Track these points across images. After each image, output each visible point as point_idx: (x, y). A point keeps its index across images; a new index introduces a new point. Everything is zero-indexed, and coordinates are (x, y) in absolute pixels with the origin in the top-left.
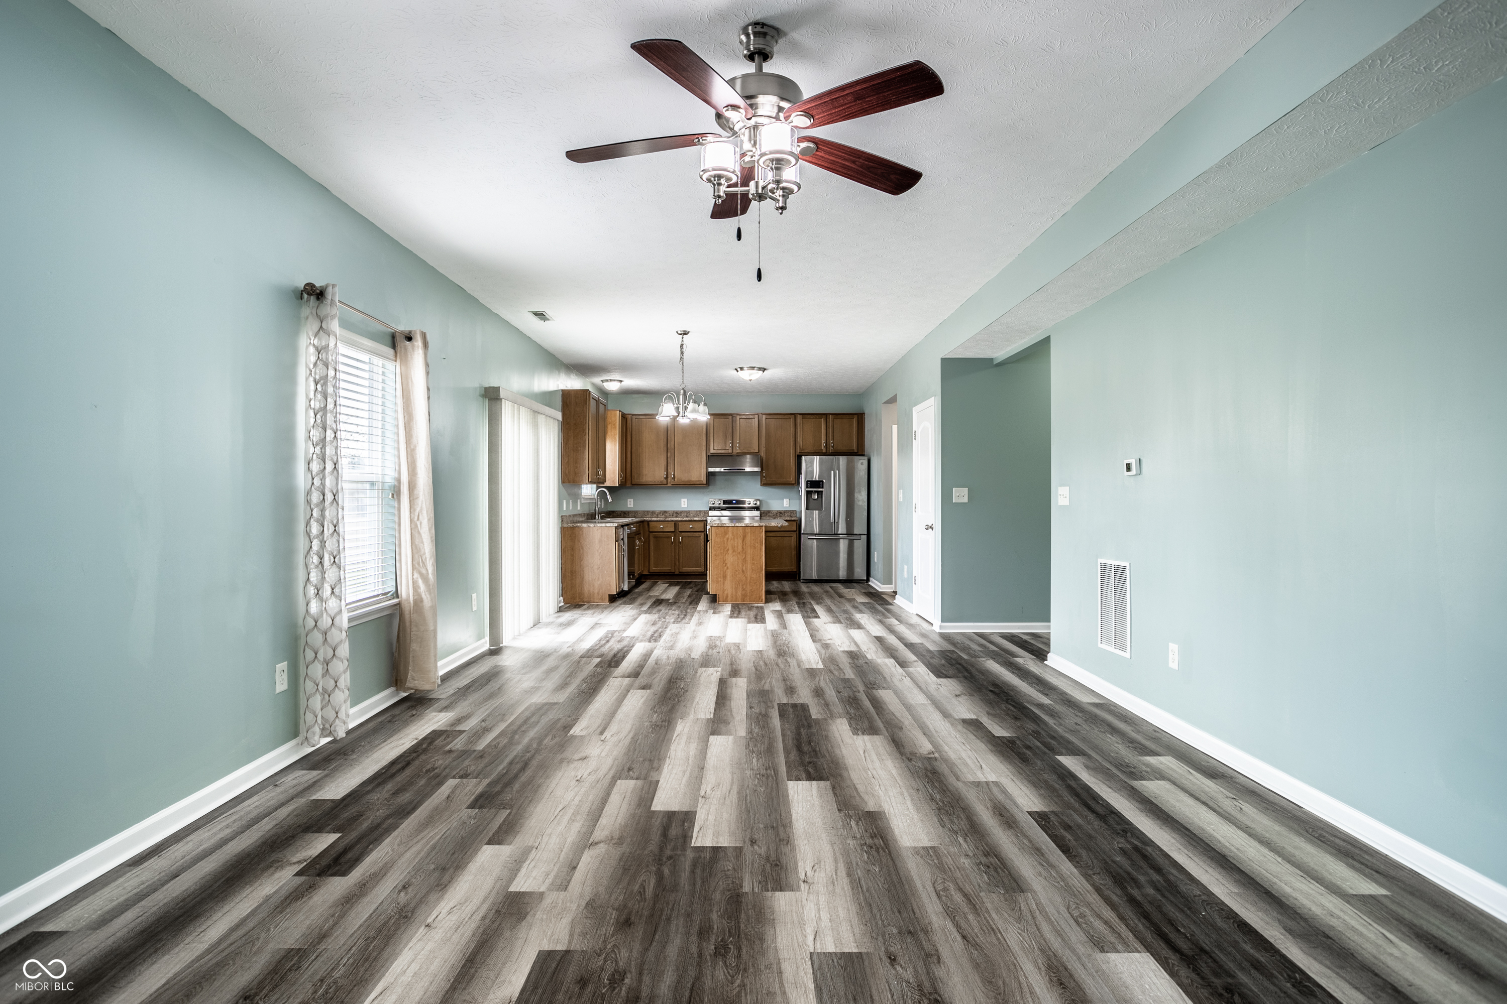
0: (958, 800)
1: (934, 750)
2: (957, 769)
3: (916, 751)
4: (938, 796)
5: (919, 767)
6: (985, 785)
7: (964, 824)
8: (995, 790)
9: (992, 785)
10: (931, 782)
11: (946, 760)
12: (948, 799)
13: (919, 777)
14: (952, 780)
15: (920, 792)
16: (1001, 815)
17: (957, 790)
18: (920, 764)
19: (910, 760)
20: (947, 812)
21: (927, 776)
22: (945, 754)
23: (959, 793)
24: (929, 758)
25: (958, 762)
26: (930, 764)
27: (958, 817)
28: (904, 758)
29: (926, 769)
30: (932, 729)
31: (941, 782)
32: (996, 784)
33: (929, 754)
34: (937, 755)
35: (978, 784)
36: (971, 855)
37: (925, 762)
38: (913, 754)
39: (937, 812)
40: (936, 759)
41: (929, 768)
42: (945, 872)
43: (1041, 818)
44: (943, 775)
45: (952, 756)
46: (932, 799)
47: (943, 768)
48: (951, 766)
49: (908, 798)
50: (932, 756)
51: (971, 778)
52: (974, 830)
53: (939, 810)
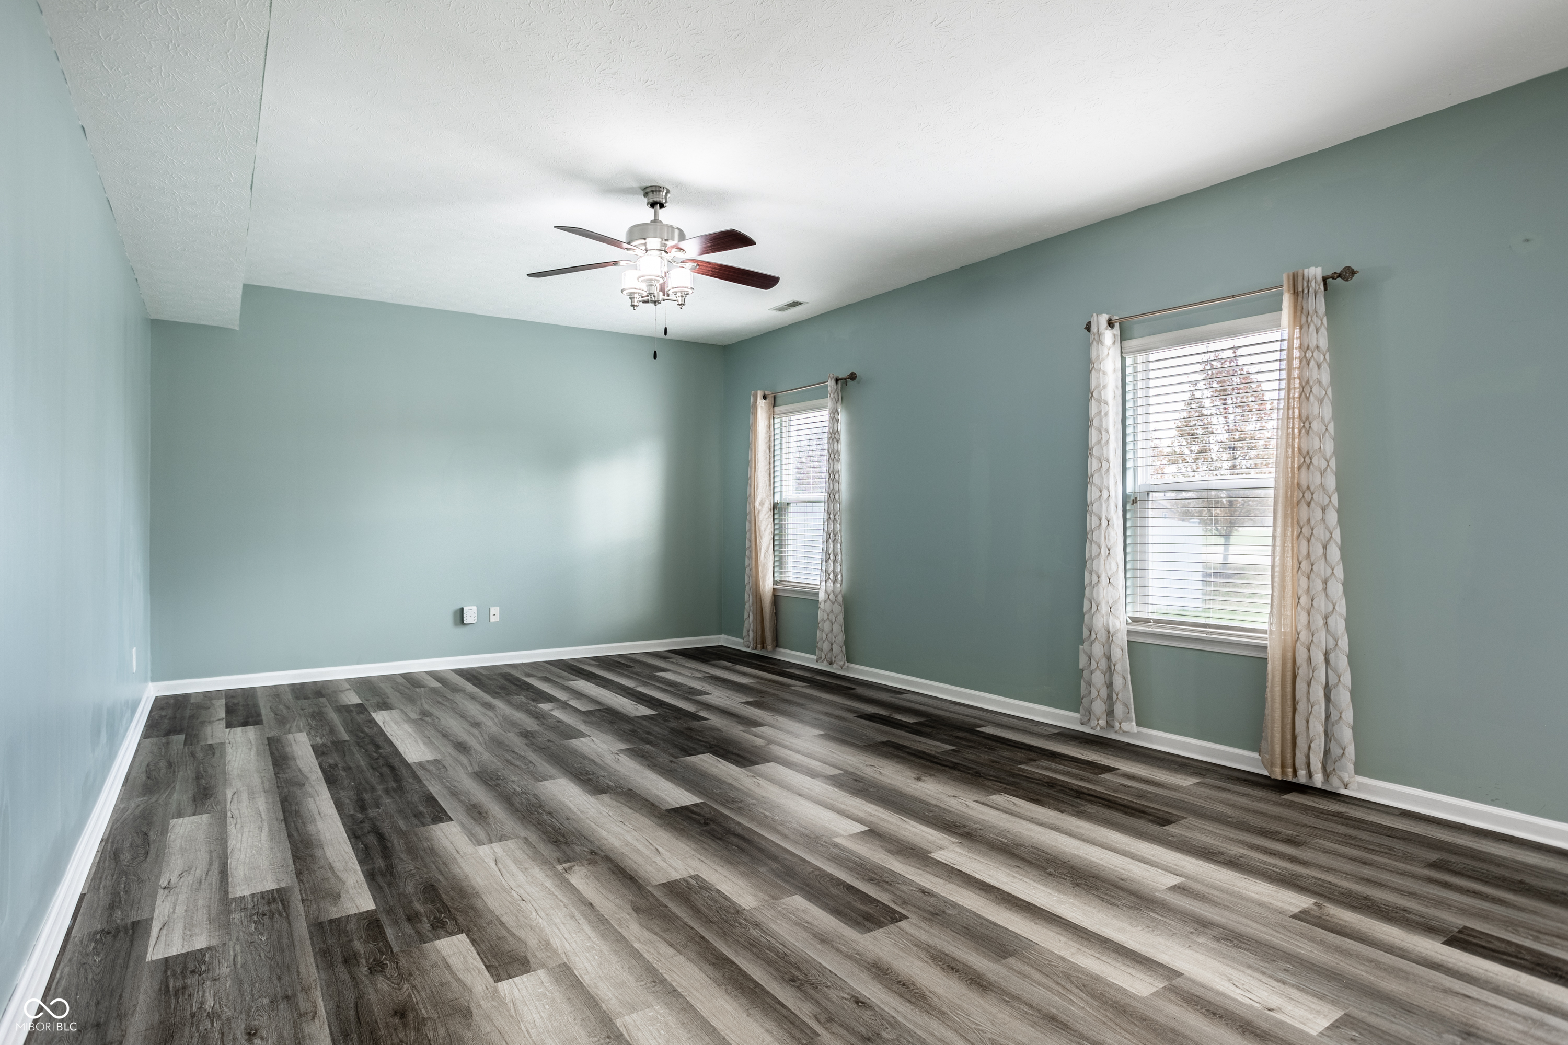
0: (524, 817)
1: (567, 876)
2: (529, 852)
3: (590, 868)
4: (545, 817)
5: (577, 845)
6: (493, 839)
7: (516, 800)
8: (482, 834)
9: (485, 841)
10: (557, 830)
11: (545, 863)
12: (534, 817)
13: (573, 833)
14: (533, 837)
15: (564, 817)
16: (480, 813)
17: (526, 827)
18: (578, 849)
19: (592, 852)
20: (533, 806)
21: (564, 836)
22: (549, 872)
23: (523, 824)
24: (568, 861)
25: (529, 863)
26: (565, 852)
27: (522, 804)
28: (602, 854)
29: (568, 845)
30: (582, 921)
31: (545, 833)
32: (480, 843)
33: (571, 868)
34: (560, 868)
35: (502, 838)
36: (510, 783)
37: (572, 855)
38: (592, 863)
39: (543, 804)
40: (560, 862)
41: (564, 847)
42: (529, 772)
43: (440, 816)
44: (544, 841)
45: (538, 872)
46: (550, 813)
47: (547, 850)
48: (536, 856)
49: (575, 810)
50: (566, 865)
51: (510, 844)
52: (507, 799)
53: (541, 806)
